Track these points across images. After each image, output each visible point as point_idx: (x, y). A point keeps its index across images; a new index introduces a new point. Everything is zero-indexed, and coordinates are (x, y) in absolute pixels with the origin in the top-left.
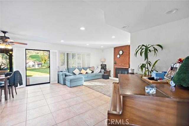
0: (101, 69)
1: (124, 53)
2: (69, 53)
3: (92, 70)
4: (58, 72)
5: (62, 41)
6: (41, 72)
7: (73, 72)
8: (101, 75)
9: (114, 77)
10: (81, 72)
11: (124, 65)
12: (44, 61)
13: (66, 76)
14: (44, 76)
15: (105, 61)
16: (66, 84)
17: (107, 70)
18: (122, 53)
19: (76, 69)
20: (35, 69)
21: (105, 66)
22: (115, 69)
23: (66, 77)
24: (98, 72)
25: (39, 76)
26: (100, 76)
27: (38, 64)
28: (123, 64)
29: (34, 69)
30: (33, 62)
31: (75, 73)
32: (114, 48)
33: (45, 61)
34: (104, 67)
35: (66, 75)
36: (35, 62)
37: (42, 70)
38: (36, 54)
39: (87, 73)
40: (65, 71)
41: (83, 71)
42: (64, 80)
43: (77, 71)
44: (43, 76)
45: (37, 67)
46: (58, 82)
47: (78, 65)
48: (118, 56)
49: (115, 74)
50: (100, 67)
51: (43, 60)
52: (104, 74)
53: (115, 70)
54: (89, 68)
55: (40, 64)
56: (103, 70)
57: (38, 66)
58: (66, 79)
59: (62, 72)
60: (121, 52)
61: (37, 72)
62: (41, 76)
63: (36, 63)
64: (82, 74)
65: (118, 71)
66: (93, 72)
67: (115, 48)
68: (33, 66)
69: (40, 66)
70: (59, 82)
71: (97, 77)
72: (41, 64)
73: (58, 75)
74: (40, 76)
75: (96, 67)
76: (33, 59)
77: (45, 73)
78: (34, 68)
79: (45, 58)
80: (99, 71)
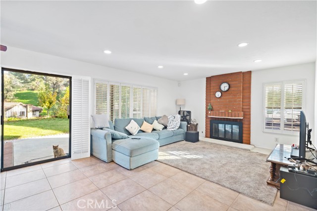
0: (181, 121)
1: (232, 89)
2: (117, 84)
3: (162, 122)
4: (91, 129)
5: (108, 52)
6: (42, 128)
7: (126, 128)
8: (182, 132)
9: (206, 137)
10: (142, 129)
11: (233, 113)
12: (47, 104)
13: (113, 139)
14: (50, 137)
15: (184, 105)
16: (116, 161)
17: (192, 123)
18: (227, 88)
19: (132, 121)
20: (28, 120)
21: (187, 115)
22: (209, 120)
23: (115, 142)
24: (177, 128)
25: (37, 138)
26: (180, 136)
27: (34, 111)
28: (230, 111)
29: (23, 120)
30: (21, 107)
31: (131, 131)
32: (207, 78)
33: (51, 103)
34: (185, 116)
35: (115, 137)
36: (26, 107)
37: (43, 122)
38: (29, 91)
39: (154, 130)
40: (109, 126)
41: (146, 126)
42: (111, 150)
43: (133, 127)
44: (46, 137)
45: (30, 116)
46: (92, 155)
47: (135, 112)
48: (218, 94)
49: (209, 131)
50: (179, 117)
51: (45, 103)
52: (187, 130)
53: (209, 123)
54: (157, 119)
55: (36, 111)
56: (185, 123)
57: (33, 115)
58: (116, 148)
59: (102, 129)
60: (225, 87)
61: (33, 127)
62: (43, 137)
63: (30, 109)
64: (144, 132)
65: (216, 125)
66: (166, 127)
67: (209, 80)
68: (22, 113)
69: (38, 114)
70: (94, 154)
71: (175, 139)
72: (40, 111)
73: (91, 136)
74: (40, 137)
75: (170, 117)
76: (23, 101)
77: (51, 129)
78: (24, 118)
79: (50, 99)
80: (179, 125)
